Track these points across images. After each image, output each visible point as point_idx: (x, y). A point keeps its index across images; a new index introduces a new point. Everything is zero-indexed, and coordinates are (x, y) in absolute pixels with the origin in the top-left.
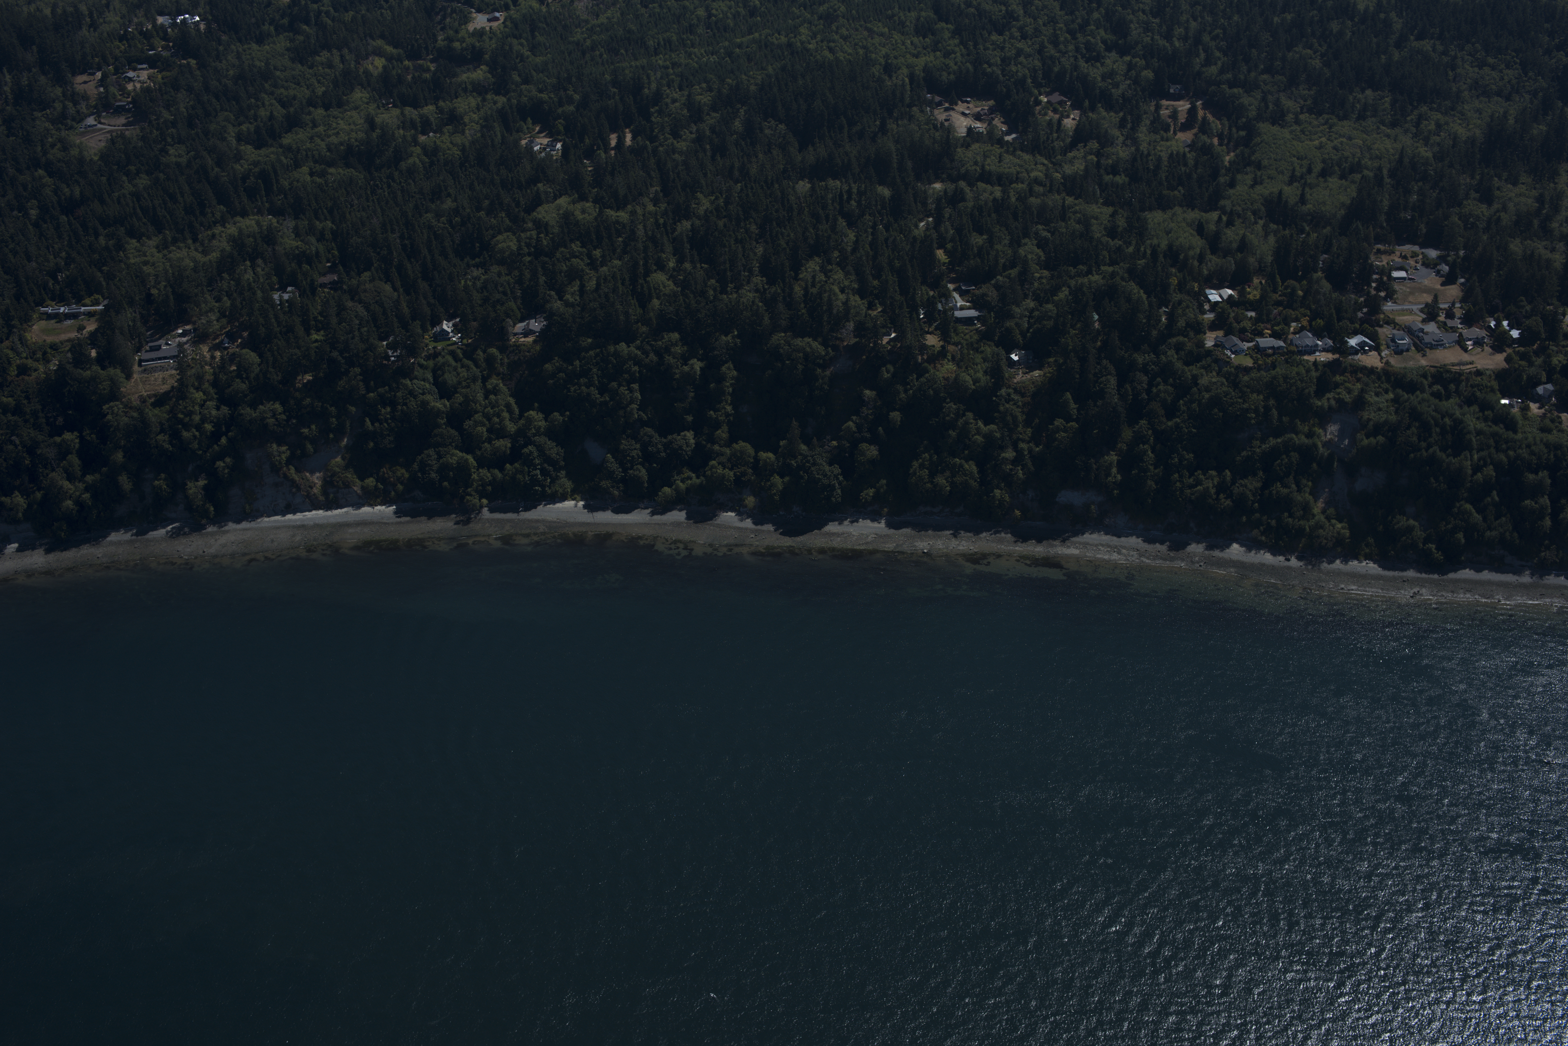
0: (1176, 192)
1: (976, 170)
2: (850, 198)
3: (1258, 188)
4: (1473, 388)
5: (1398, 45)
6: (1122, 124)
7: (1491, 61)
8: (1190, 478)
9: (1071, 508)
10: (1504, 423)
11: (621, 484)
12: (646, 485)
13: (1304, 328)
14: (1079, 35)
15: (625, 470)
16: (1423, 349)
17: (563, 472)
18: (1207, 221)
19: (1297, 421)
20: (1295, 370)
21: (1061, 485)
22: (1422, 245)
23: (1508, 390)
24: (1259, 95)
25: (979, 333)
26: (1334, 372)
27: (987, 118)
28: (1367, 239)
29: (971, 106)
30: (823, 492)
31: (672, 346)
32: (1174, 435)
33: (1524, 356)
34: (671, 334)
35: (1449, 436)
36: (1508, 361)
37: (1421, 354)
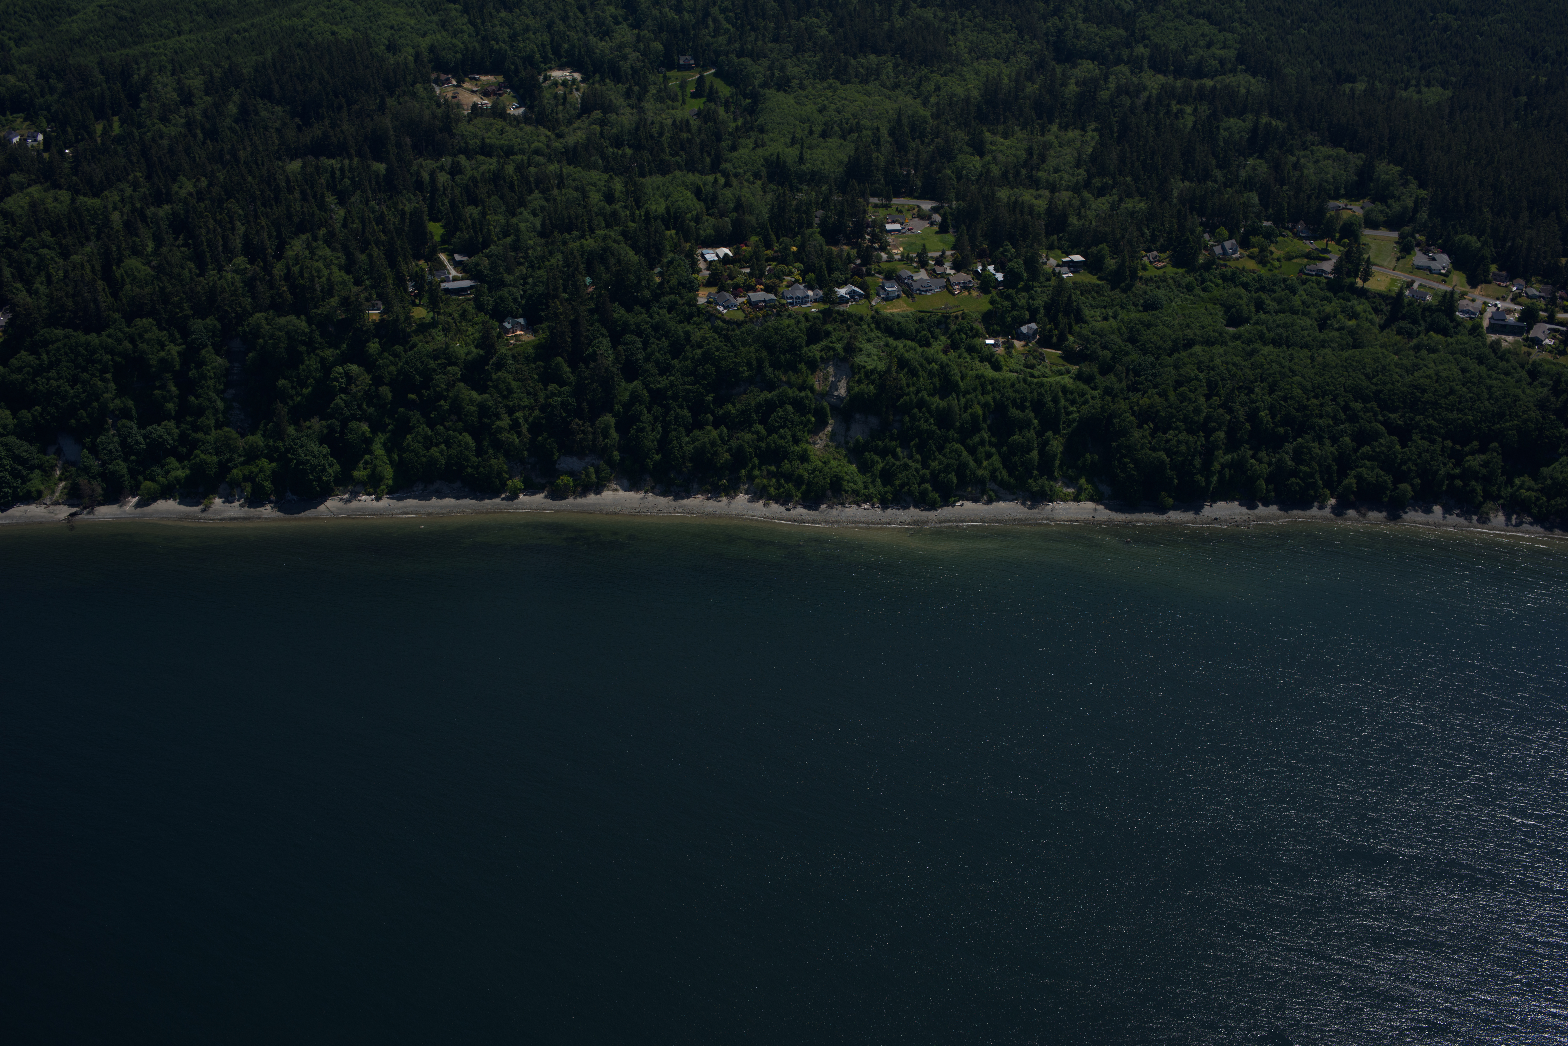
0: (677, 158)
1: (476, 143)
3: (760, 151)
4: (959, 331)
5: (902, 13)
6: (628, 94)
7: (989, 25)
8: (688, 435)
9: (571, 474)
10: (990, 362)
11: (99, 479)
12: (126, 478)
13: (797, 281)
14: (588, 10)
15: (104, 464)
16: (912, 295)
17: (37, 471)
18: (705, 184)
19: (790, 372)
20: (786, 322)
21: (558, 451)
22: (918, 198)
23: (994, 330)
24: (766, 63)
25: (472, 303)
26: (825, 322)
27: (495, 94)
28: (863, 195)
29: (479, 83)
30: (312, 473)
31: (146, 332)
32: (670, 393)
33: (1008, 297)
34: (144, 320)
35: (936, 380)
36: (992, 302)
37: (910, 300)
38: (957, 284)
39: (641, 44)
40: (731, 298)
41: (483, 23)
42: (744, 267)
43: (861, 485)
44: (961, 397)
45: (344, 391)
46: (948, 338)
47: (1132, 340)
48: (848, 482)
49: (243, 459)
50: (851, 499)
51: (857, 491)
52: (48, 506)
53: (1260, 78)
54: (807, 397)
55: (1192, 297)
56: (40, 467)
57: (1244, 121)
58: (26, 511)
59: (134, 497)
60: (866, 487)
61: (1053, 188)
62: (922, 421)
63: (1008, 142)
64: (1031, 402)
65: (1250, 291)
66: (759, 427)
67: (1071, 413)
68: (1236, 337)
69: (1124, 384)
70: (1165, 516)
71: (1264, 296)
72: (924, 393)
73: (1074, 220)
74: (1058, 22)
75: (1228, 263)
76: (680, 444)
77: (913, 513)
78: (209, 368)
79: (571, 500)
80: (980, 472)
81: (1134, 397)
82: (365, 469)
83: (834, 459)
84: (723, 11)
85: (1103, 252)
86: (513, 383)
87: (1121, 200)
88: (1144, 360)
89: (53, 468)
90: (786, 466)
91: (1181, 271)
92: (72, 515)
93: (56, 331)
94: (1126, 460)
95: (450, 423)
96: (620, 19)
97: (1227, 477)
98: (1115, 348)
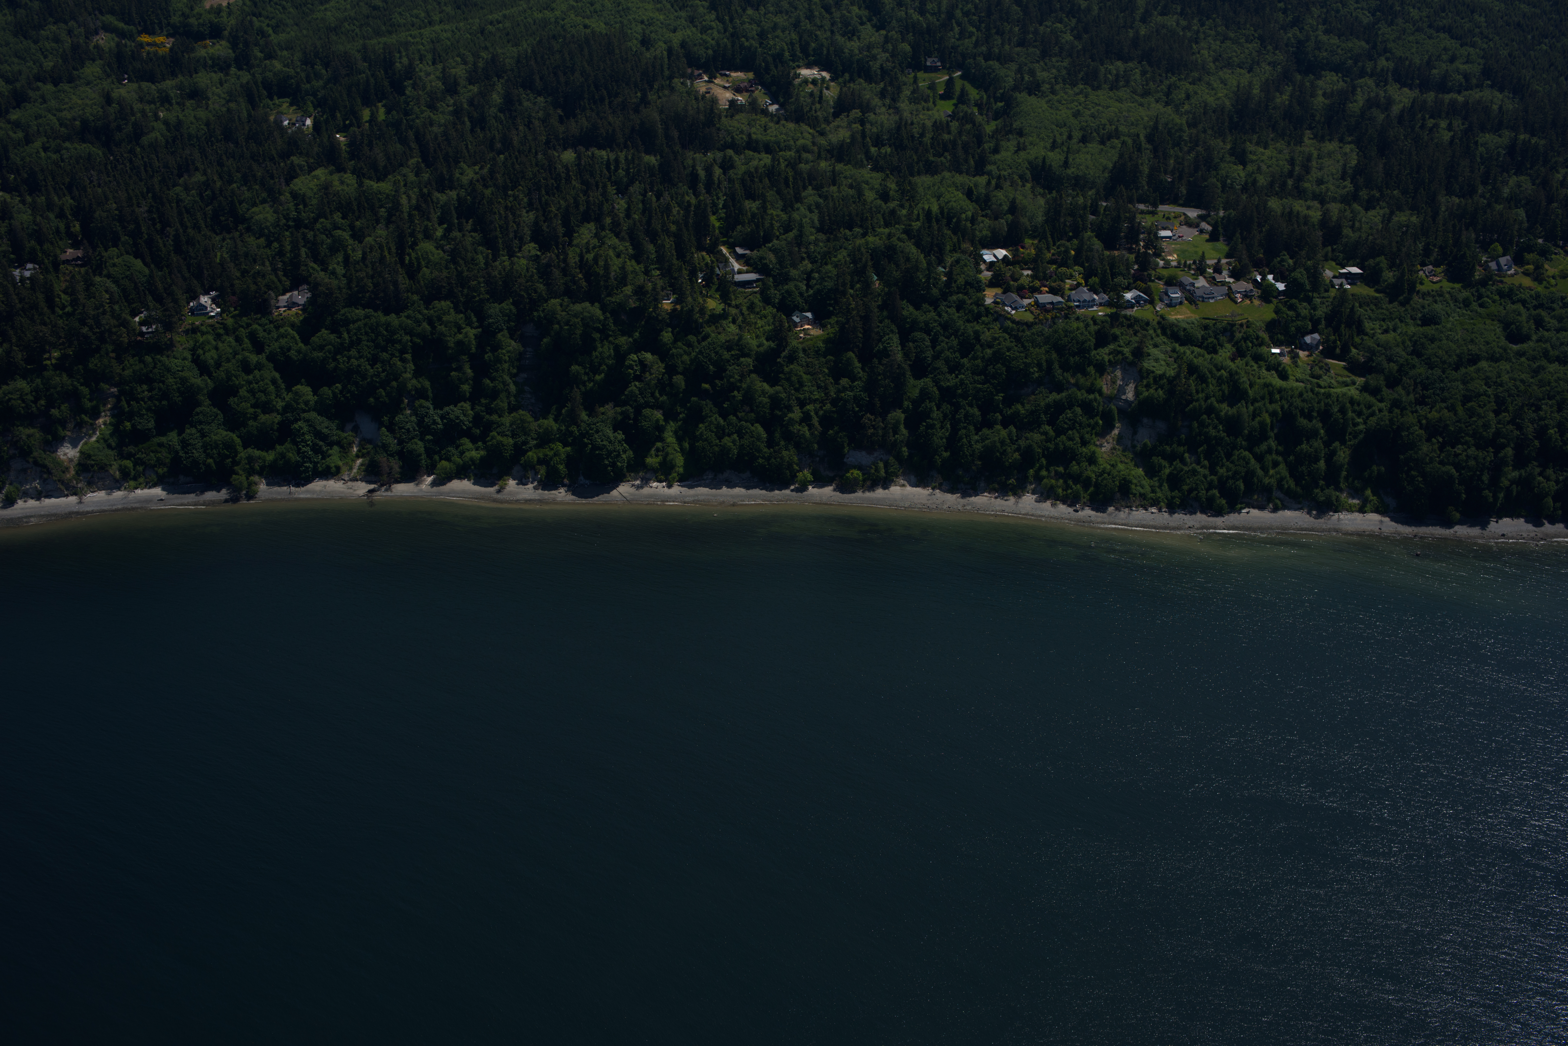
0: (942, 158)
1: (742, 138)
2: (617, 168)
3: (1022, 154)
4: (1245, 339)
5: (1144, 20)
6: (882, 95)
7: (1232, 35)
8: (976, 434)
9: (860, 468)
10: (1277, 371)
11: (397, 458)
12: (423, 457)
13: (1079, 285)
14: (834, 10)
15: (401, 442)
16: (1195, 302)
17: (335, 448)
18: (976, 185)
19: (1079, 375)
20: (1075, 325)
21: (848, 445)
22: (1183, 205)
23: (1278, 340)
24: (1014, 66)
25: (758, 296)
26: (1112, 326)
27: (747, 91)
28: (1131, 201)
29: (730, 79)
30: (607, 458)
31: (444, 314)
32: (960, 391)
33: (1291, 307)
34: (443, 303)
35: (1225, 387)
36: (1277, 311)
37: (1193, 307)
38: (1239, 292)
39: (890, 45)
40: (1018, 299)
41: (731, 20)
42: (1023, 269)
43: (1148, 489)
44: (1249, 404)
45: (638, 378)
46: (1233, 346)
47: (1416, 352)
48: (1136, 486)
49: (535, 442)
50: (1138, 503)
51: (1144, 494)
52: (346, 482)
53: (1507, 94)
54: (1095, 400)
55: (1469, 312)
56: (338, 443)
57: (1500, 136)
58: (325, 486)
59: (429, 476)
60: (1153, 491)
61: (1322, 199)
62: (1210, 428)
63: (1268, 152)
64: (1318, 412)
65: (1528, 309)
66: (1048, 428)
67: (1357, 424)
68: (1520, 354)
69: (1412, 397)
70: (1452, 531)
71: (1543, 313)
72: (1213, 399)
73: (1347, 231)
74: (1298, 33)
75: (1505, 280)
76: (969, 442)
77: (1200, 518)
78: (504, 351)
79: (859, 494)
80: (1266, 481)
81: (1422, 411)
82: (657, 456)
83: (1121, 462)
84: (966, 14)
85: (1382, 265)
86: (804, 376)
87: (1392, 213)
88: (1432, 374)
89: (350, 445)
90: (1075, 467)
91: (1458, 286)
92: (370, 491)
93: (357, 311)
94: (1413, 473)
95: (743, 414)
96: (864, 19)
97: (1515, 493)
98: (1401, 361)
